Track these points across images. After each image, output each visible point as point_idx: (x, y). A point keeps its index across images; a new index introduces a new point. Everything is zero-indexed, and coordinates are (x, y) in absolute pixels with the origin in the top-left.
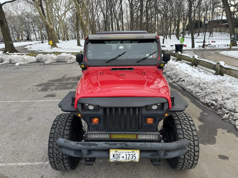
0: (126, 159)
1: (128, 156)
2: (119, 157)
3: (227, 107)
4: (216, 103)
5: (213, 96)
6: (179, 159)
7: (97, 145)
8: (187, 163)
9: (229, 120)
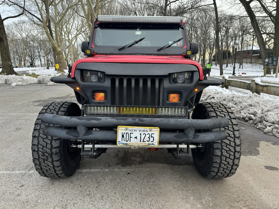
0: (141, 141)
1: (143, 136)
2: (130, 137)
3: (268, 119)
4: (254, 116)
5: (250, 109)
6: (213, 157)
7: (100, 119)
8: (226, 163)
9: (273, 133)
